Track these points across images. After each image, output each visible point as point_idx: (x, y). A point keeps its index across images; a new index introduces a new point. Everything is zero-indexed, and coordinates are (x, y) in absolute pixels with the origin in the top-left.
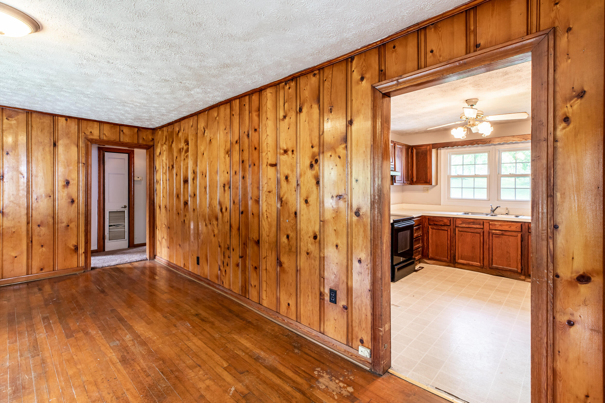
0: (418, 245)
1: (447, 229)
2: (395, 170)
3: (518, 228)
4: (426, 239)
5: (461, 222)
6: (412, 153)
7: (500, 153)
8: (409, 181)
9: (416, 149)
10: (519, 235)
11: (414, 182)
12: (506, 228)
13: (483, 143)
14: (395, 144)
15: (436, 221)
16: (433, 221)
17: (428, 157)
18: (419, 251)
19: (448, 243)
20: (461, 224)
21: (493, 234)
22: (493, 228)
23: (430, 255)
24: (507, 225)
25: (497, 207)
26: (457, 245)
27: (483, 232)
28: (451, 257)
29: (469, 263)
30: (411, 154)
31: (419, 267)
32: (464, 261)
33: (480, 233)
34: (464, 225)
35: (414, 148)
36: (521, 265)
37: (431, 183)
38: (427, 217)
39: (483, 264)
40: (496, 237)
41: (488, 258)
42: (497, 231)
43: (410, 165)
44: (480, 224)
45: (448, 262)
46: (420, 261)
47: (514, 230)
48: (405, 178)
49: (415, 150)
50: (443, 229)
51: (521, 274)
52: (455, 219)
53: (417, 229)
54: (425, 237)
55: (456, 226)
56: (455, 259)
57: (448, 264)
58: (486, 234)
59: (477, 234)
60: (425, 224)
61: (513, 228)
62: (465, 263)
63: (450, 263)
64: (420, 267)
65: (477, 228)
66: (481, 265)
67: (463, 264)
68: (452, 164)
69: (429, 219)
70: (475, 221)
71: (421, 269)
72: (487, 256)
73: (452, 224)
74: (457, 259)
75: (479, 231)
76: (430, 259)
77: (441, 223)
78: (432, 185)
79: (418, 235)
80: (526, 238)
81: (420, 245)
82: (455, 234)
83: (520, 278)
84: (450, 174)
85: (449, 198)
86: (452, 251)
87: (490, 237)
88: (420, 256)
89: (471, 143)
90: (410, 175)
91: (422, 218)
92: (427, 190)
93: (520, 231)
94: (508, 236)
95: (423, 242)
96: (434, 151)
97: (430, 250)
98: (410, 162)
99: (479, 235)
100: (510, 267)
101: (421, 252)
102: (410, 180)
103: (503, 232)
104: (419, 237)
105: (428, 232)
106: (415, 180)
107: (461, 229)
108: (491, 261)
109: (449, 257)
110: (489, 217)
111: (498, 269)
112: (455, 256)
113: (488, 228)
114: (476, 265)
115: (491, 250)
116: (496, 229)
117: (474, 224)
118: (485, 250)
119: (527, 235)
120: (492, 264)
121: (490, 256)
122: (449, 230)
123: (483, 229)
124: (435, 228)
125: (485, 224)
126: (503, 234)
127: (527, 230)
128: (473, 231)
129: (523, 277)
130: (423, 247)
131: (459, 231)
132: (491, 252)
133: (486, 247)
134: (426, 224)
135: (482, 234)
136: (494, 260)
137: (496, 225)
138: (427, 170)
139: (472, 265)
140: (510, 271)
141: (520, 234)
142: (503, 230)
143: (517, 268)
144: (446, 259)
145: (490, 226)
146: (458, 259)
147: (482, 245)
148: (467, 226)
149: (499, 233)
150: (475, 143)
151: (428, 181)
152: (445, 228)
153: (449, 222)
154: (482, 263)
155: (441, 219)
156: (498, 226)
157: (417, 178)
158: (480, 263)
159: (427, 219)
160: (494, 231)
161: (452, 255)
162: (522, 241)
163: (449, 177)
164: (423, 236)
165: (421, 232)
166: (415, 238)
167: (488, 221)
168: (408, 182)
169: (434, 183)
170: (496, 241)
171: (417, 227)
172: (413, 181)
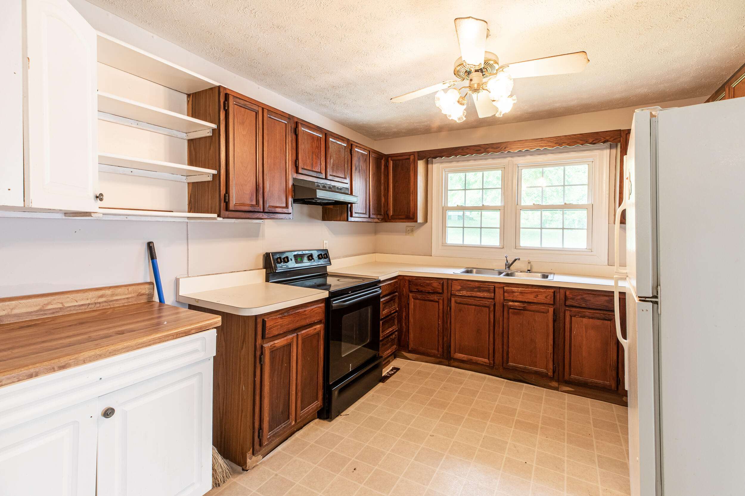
0: (391, 329)
1: (437, 300)
2: (351, 194)
3: (549, 297)
4: (405, 317)
5: (459, 287)
6: (387, 166)
7: (520, 171)
8: (380, 215)
9: (393, 160)
10: (550, 311)
11: (390, 217)
12: (530, 298)
13: (495, 150)
14: (352, 144)
15: (422, 286)
16: (416, 285)
17: (412, 174)
18: (393, 340)
19: (438, 324)
20: (460, 290)
21: (510, 308)
22: (511, 298)
23: (411, 346)
24: (531, 293)
25: (515, 260)
26: (452, 328)
27: (495, 305)
28: (443, 348)
29: (471, 360)
30: (384, 169)
31: (391, 368)
32: (463, 355)
33: (489, 307)
34: (464, 293)
35: (390, 159)
36: (554, 364)
37: (415, 219)
38: (406, 278)
39: (494, 360)
40: (514, 314)
41: (501, 350)
42: (516, 304)
43: (382, 188)
44: (488, 291)
45: (438, 358)
46: (395, 355)
47: (543, 301)
48: (374, 209)
49: (391, 162)
50: (431, 299)
51: (552, 379)
52: (450, 282)
53: (387, 302)
54: (404, 314)
55: (451, 295)
56: (450, 352)
57: (440, 360)
58: (498, 308)
59: (484, 309)
60: (403, 291)
61: (541, 298)
62: (465, 359)
63: (443, 358)
64: (392, 370)
65: (484, 298)
66: (490, 363)
67: (462, 361)
68: (449, 189)
69: (409, 281)
70: (482, 286)
71: (395, 373)
72: (500, 347)
73: (445, 291)
74: (452, 352)
75: (487, 302)
76: (410, 352)
77: (429, 289)
78: (416, 221)
79: (391, 311)
80: (562, 315)
81: (395, 327)
82: (450, 308)
83: (550, 384)
84: (446, 205)
85: (444, 245)
86: (445, 339)
87: (505, 313)
88: (395, 346)
89: (477, 151)
90: (382, 205)
91: (400, 279)
92: (412, 231)
93: (552, 303)
94: (533, 311)
95: (400, 321)
96: (421, 165)
97: (411, 336)
98: (382, 181)
99: (487, 309)
100: (535, 366)
101: (396, 341)
102: (382, 213)
103: (526, 305)
104: (393, 315)
105: (408, 304)
106: (391, 214)
107: (459, 300)
108: (506, 358)
109: (441, 350)
110: (502, 279)
111: (516, 370)
112: (450, 346)
113: (502, 298)
114: (482, 363)
115: (505, 336)
116: (515, 299)
117: (479, 291)
118: (496, 336)
119: (563, 310)
120: (508, 362)
121: (505, 347)
122: (441, 301)
123: (494, 299)
124: (419, 297)
125: (497, 290)
126: (525, 309)
127: (562, 302)
128: (478, 303)
129: (555, 384)
130: (400, 330)
131: (456, 302)
132: (505, 341)
133: (499, 330)
134: (405, 290)
135: (492, 308)
136: (510, 355)
137: (513, 292)
138: (410, 196)
139: (476, 363)
140: (536, 373)
141: (552, 309)
142: (525, 302)
143: (546, 368)
144: (436, 352)
145: (506, 294)
146: (455, 352)
147: (492, 328)
148: (469, 294)
149: (519, 306)
150: (483, 150)
151: (411, 216)
152: (435, 297)
153: (440, 287)
154: (492, 359)
155: (428, 282)
156: (518, 294)
157: (394, 211)
158: (489, 359)
159: (407, 282)
160: (511, 303)
161: (445, 345)
162: (554, 321)
163: (445, 209)
164: (399, 312)
165: (396, 306)
166: (382, 319)
167: (502, 285)
168: (379, 217)
169: (420, 219)
170: (514, 320)
171: (388, 297)
172: (388, 215)
